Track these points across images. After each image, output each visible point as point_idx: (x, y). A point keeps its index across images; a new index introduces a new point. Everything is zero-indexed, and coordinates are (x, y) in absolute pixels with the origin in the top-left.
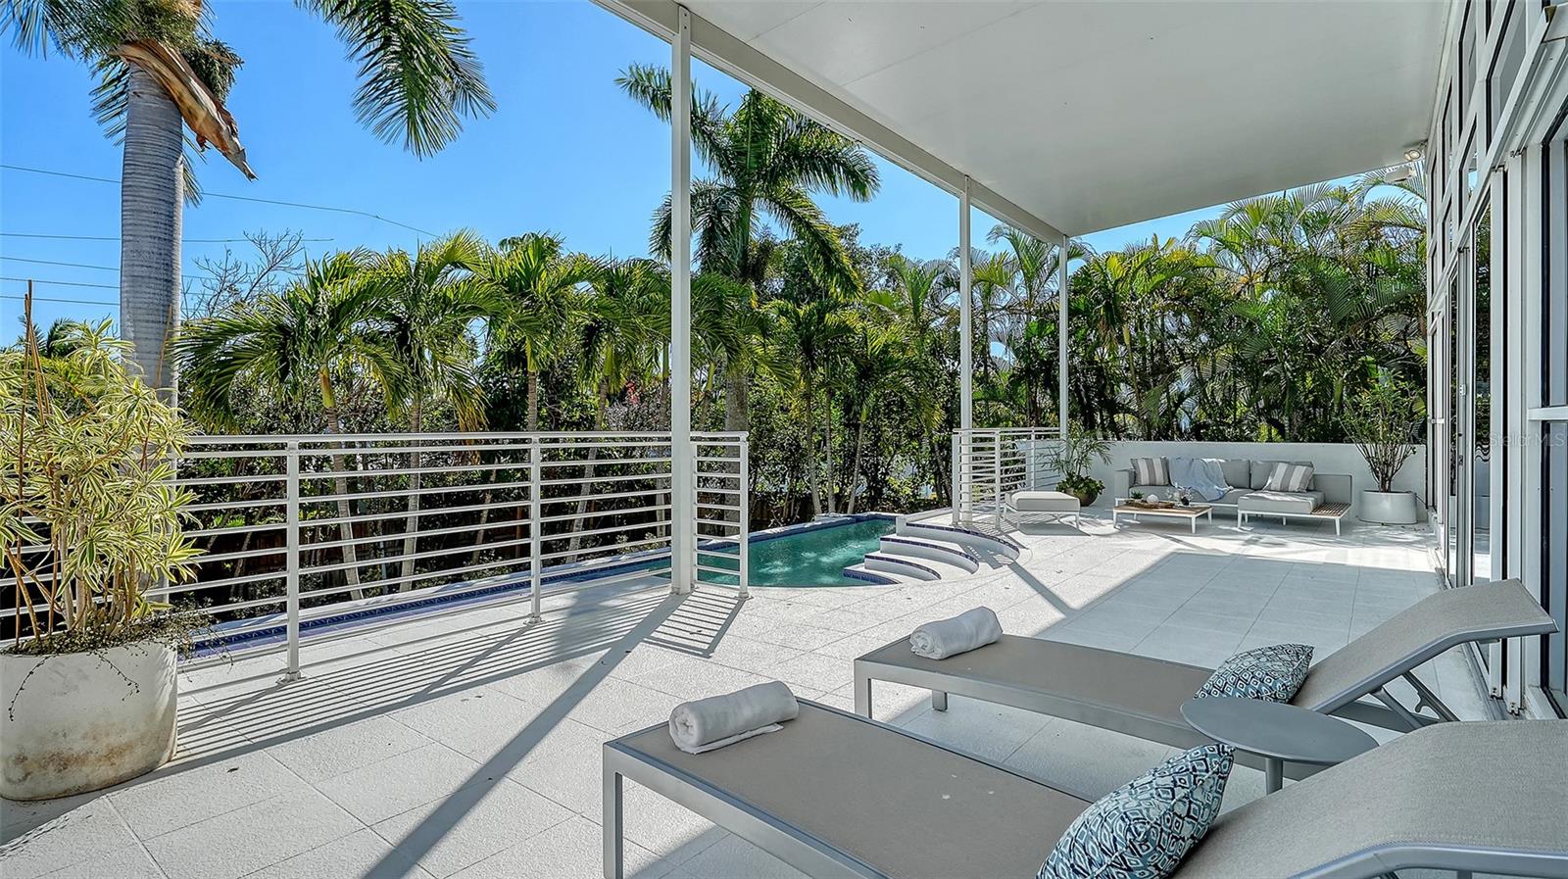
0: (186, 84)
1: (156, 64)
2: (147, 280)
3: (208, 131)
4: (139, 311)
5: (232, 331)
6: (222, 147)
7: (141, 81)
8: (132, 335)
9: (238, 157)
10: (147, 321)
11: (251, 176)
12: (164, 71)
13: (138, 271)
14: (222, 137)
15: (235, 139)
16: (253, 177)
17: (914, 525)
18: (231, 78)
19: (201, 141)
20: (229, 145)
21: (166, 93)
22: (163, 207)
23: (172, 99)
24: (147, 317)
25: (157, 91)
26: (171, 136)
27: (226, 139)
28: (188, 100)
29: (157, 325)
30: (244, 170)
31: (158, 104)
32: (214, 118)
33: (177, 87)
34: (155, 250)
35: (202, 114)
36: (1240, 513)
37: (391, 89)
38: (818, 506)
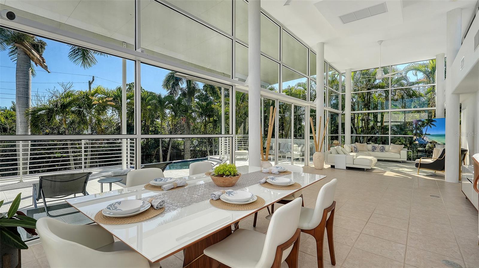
0: (31, 52)
1: (23, 47)
2: (22, 97)
3: (37, 62)
4: (20, 105)
5: (40, 110)
6: (41, 66)
7: (20, 51)
8: (18, 110)
9: (46, 68)
10: (22, 107)
11: (49, 72)
12: (25, 49)
13: (19, 95)
14: (42, 63)
15: (45, 64)
16: (50, 72)
17: (213, 158)
18: (44, 49)
19: (36, 64)
20: (43, 65)
21: (26, 54)
22: (26, 80)
23: (28, 55)
24: (22, 106)
25: (24, 53)
26: (27, 64)
27: (42, 64)
28: (32, 55)
29: (24, 108)
30: (47, 71)
31: (24, 56)
32: (38, 59)
33: (29, 52)
34: (24, 91)
35: (35, 58)
36: (287, 156)
37: (78, 53)
38: (208, 153)
